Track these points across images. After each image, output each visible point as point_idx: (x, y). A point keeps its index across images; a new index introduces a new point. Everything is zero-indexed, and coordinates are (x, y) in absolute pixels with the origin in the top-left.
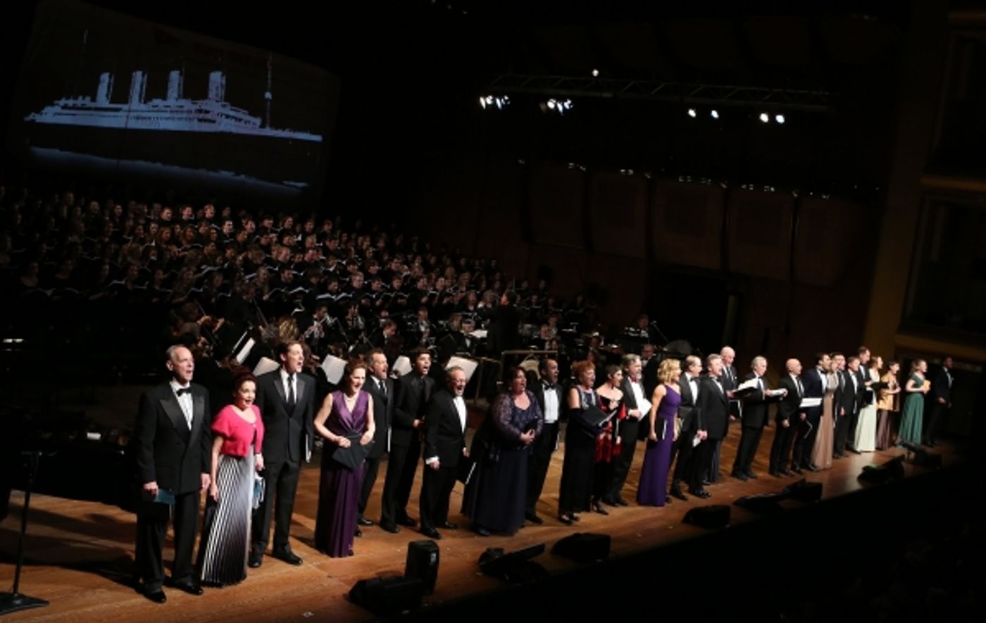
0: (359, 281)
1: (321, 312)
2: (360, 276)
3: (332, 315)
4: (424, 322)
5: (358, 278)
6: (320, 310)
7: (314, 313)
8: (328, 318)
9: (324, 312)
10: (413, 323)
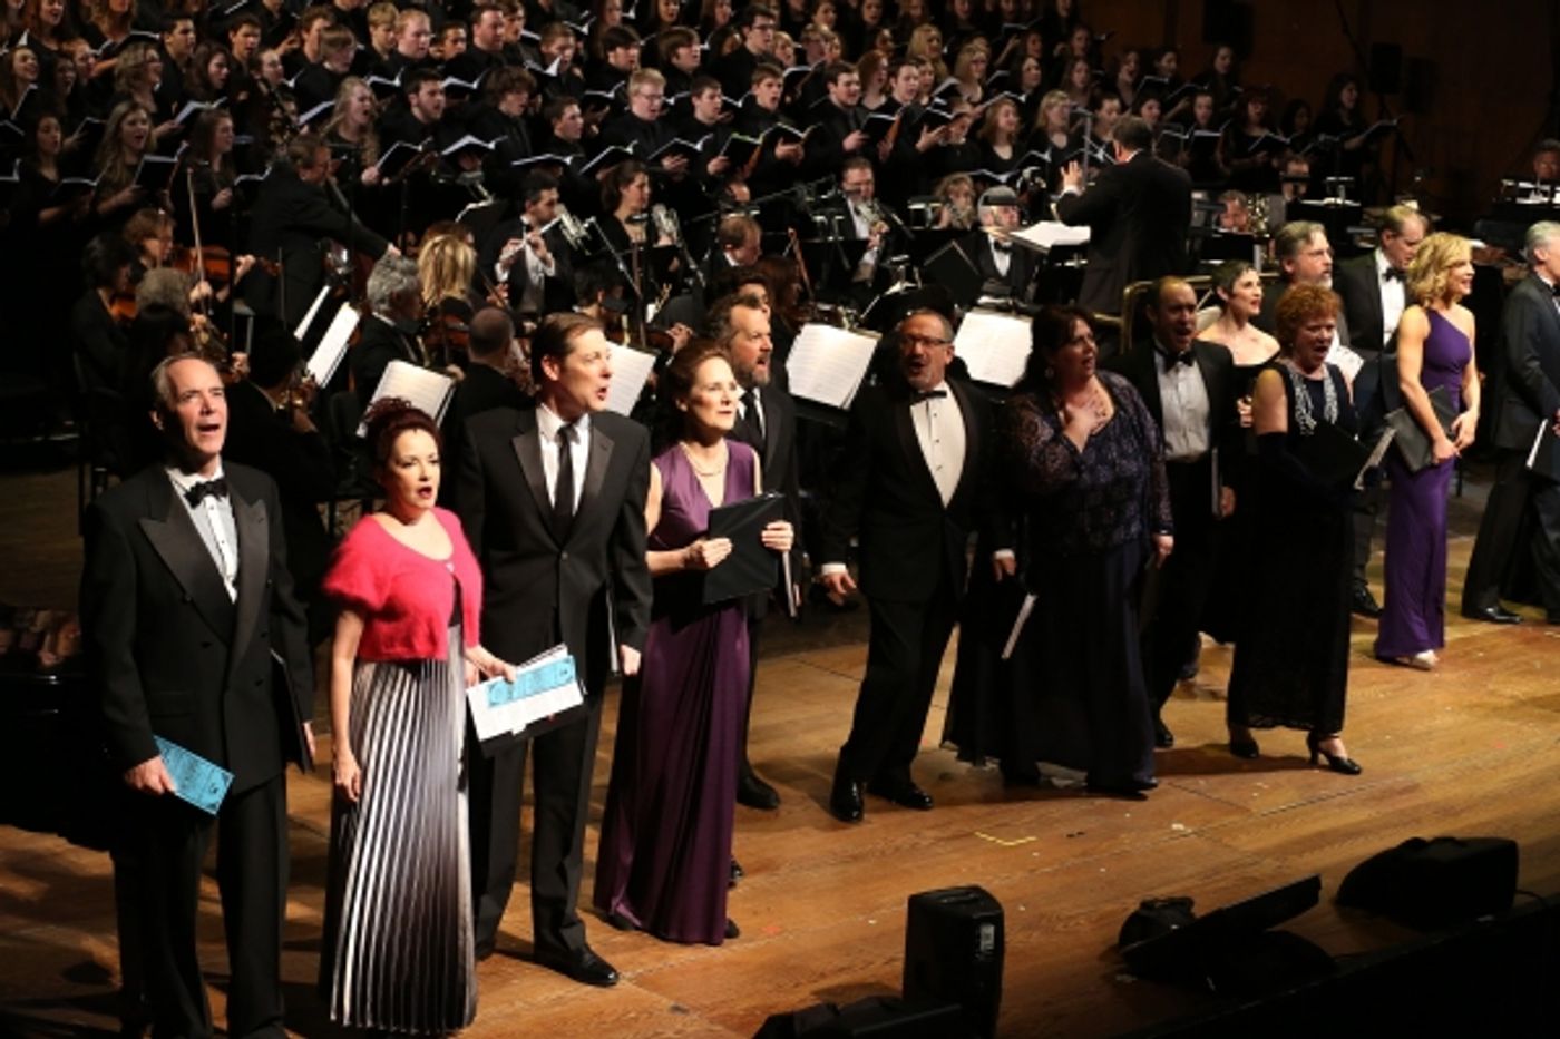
0: (651, 97)
1: (541, 206)
2: (654, 81)
3: (578, 213)
4: (864, 209)
5: (647, 88)
6: (535, 203)
7: (524, 211)
8: (567, 220)
9: (551, 204)
10: (830, 217)
